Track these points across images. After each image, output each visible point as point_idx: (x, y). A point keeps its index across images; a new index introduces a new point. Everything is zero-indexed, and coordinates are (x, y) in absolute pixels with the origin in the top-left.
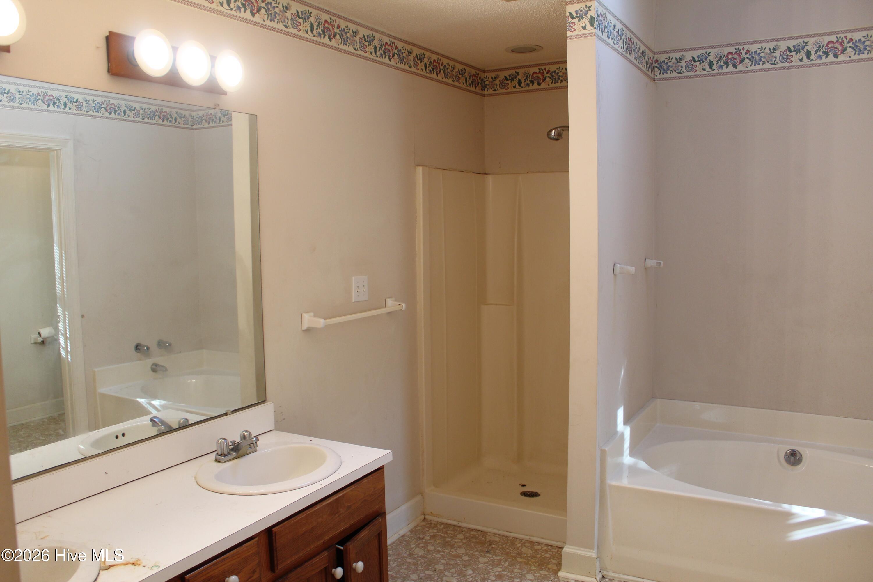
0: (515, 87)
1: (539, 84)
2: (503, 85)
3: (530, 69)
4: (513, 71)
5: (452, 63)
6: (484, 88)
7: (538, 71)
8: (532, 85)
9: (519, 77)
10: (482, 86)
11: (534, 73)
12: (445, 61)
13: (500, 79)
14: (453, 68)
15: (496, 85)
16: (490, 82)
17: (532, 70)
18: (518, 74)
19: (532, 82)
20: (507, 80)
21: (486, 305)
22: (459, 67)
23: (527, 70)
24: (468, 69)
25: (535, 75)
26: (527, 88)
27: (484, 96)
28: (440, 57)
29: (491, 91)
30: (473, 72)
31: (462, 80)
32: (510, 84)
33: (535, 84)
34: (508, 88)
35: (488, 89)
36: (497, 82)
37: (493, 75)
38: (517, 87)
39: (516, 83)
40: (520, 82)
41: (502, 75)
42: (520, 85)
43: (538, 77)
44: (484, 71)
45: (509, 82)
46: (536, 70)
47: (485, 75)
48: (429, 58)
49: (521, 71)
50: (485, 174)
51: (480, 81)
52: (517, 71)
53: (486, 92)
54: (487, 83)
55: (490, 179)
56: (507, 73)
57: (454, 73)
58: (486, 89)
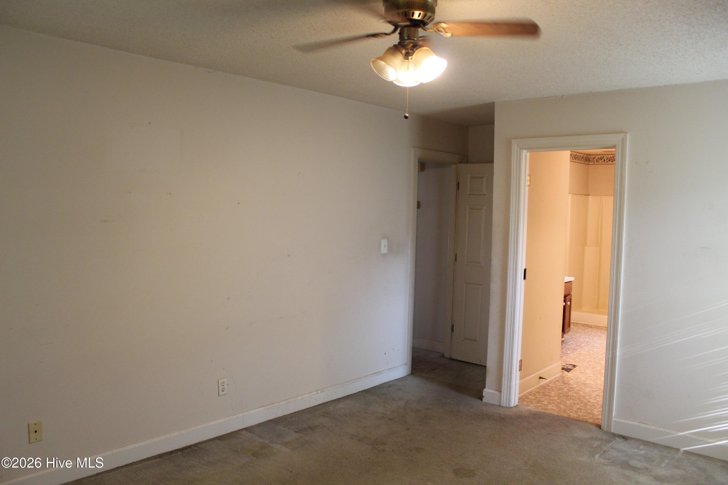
0: (602, 162)
1: (612, 162)
2: (597, 161)
3: (609, 155)
4: (602, 156)
5: (580, 154)
6: (589, 162)
7: (612, 157)
8: (610, 162)
9: (604, 158)
10: (589, 161)
11: (610, 157)
12: (578, 154)
13: (596, 158)
14: (580, 156)
15: (595, 161)
16: (592, 159)
17: (610, 156)
18: (604, 157)
19: (609, 161)
20: (599, 159)
21: (587, 246)
22: (582, 155)
23: (608, 156)
24: (584, 155)
25: (611, 158)
26: (607, 163)
27: (589, 164)
28: (576, 153)
29: (592, 163)
30: (586, 156)
31: (583, 160)
32: (600, 161)
33: (611, 162)
34: (599, 162)
35: (591, 162)
36: (595, 159)
37: (594, 157)
38: (603, 162)
39: (602, 160)
40: (604, 160)
41: (597, 157)
42: (604, 161)
43: (612, 159)
44: (590, 155)
45: (600, 160)
46: (611, 156)
47: (590, 156)
48: (574, 154)
49: (605, 156)
50: (588, 195)
51: (588, 159)
52: (604, 156)
53: (590, 163)
54: (590, 159)
55: (590, 198)
56: (599, 157)
57: (580, 158)
58: (590, 162)
